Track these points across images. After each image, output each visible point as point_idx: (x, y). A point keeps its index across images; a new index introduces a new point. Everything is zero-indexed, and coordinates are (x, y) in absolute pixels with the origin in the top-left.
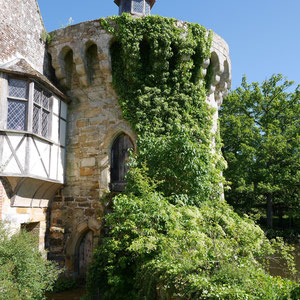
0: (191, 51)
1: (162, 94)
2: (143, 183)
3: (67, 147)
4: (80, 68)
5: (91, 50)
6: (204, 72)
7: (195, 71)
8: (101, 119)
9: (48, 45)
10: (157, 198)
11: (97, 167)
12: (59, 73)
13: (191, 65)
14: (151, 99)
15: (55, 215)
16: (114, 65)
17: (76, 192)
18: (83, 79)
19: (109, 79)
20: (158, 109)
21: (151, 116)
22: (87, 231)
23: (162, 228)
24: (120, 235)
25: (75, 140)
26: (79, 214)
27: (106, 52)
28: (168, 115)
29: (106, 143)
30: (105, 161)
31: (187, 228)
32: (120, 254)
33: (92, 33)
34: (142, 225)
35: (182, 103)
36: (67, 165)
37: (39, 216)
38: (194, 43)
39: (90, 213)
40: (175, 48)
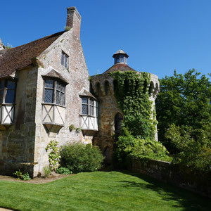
0: (143, 83)
1: (133, 99)
2: (127, 132)
3: (99, 118)
4: (103, 90)
5: (107, 83)
6: (148, 89)
7: (145, 89)
8: (111, 108)
9: (91, 81)
10: (131, 137)
11: (110, 125)
12: (95, 91)
13: (142, 87)
14: (129, 101)
15: (95, 141)
16: (115, 89)
17: (103, 133)
18: (104, 93)
19: (113, 94)
20: (131, 104)
21: (128, 107)
22: (107, 147)
23: (133, 145)
24: (120, 147)
25: (102, 115)
26: (104, 141)
27: (112, 85)
28: (135, 106)
29: (113, 117)
30: (113, 123)
31: (140, 145)
32: (121, 152)
33: (107, 78)
34: (127, 145)
35: (140, 101)
36: (99, 124)
37: (91, 142)
38: (144, 79)
39: (108, 141)
40: (137, 82)
